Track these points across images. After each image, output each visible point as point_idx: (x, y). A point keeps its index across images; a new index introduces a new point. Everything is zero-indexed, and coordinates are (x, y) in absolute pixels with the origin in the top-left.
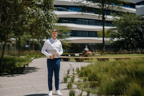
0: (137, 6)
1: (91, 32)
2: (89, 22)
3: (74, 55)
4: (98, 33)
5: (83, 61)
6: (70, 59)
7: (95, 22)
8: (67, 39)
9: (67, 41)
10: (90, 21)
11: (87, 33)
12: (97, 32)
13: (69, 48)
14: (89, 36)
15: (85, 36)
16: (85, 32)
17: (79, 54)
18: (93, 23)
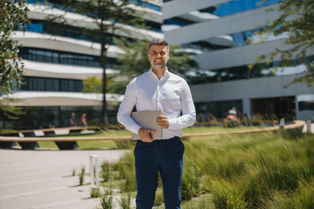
0: (165, 28)
1: (66, 82)
2: (59, 58)
3: (33, 133)
4: (85, 83)
5: (76, 148)
6: (39, 143)
7: (74, 59)
8: (10, 96)
9: (12, 100)
10: (62, 56)
11: (56, 83)
12: (80, 81)
13: (17, 118)
14: (60, 90)
15: (53, 90)
16: (51, 81)
17: (45, 132)
18: (70, 61)
